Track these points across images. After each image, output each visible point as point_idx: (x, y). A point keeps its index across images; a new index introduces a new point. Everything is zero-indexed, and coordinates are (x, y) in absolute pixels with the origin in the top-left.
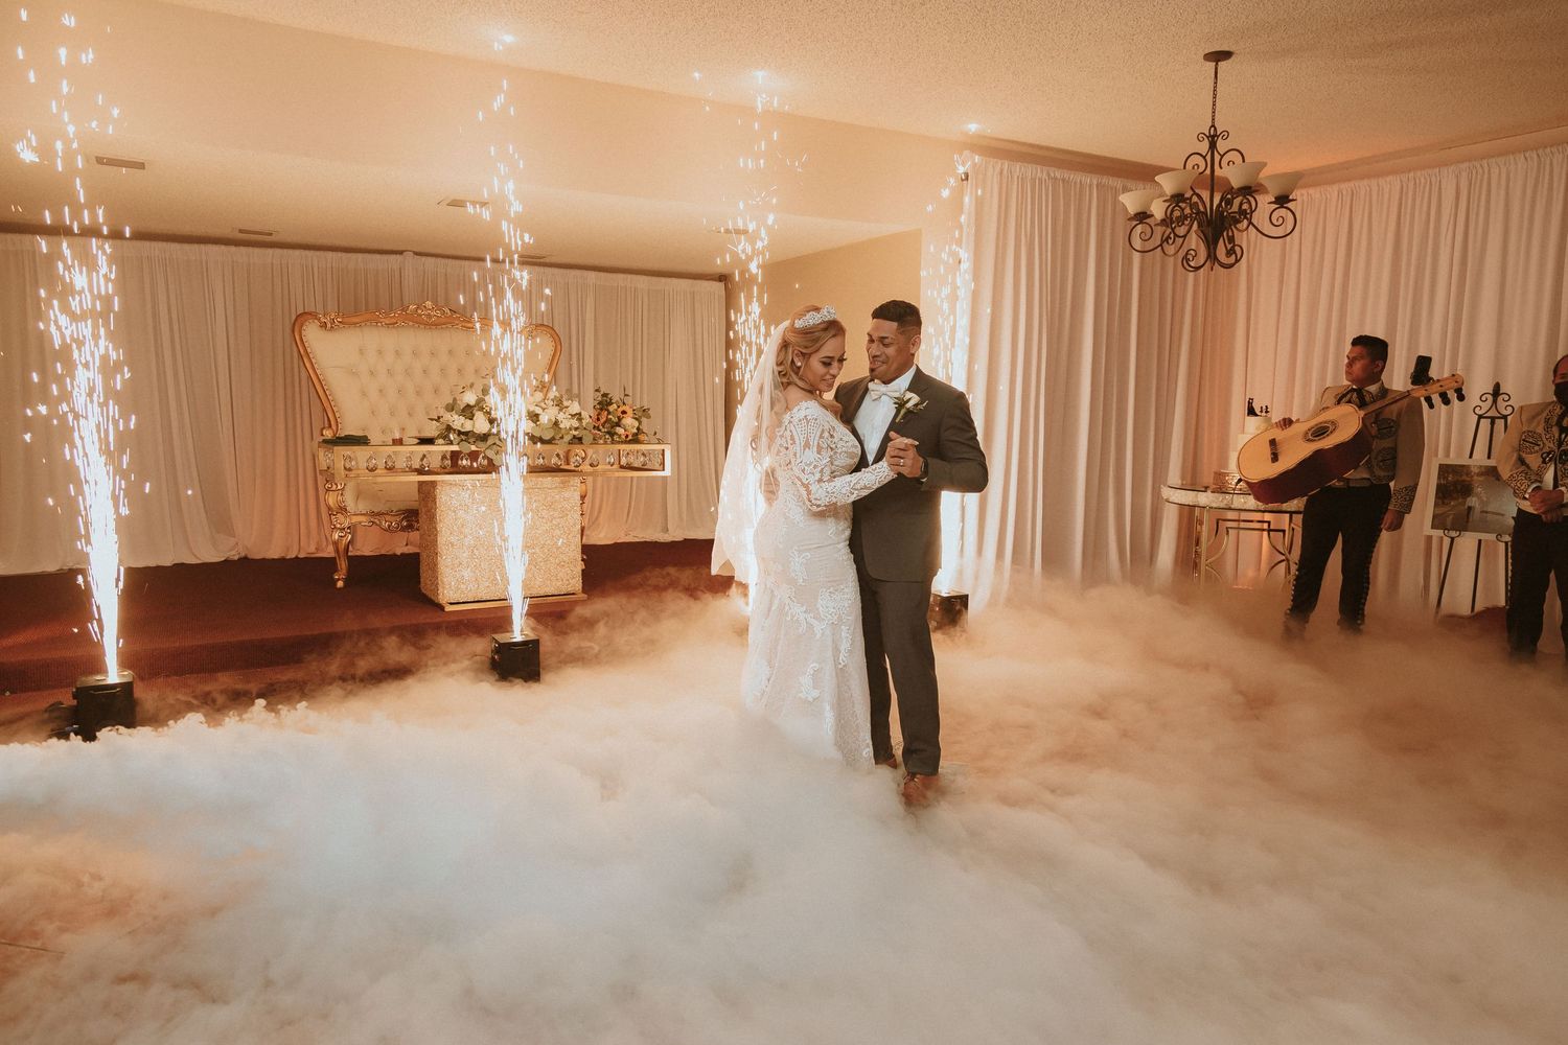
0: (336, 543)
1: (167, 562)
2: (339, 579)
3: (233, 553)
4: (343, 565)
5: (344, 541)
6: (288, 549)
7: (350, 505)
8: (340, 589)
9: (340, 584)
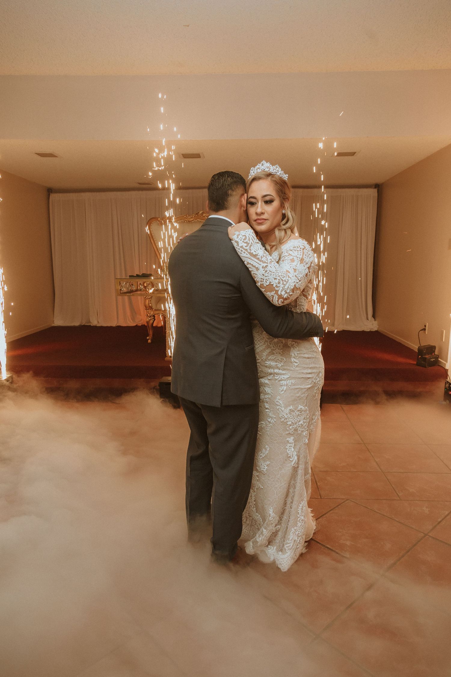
0: (148, 322)
1: (114, 324)
2: (148, 339)
3: (140, 323)
4: (151, 332)
5: (152, 321)
6: (158, 324)
7: (154, 307)
8: (149, 343)
9: (149, 341)
